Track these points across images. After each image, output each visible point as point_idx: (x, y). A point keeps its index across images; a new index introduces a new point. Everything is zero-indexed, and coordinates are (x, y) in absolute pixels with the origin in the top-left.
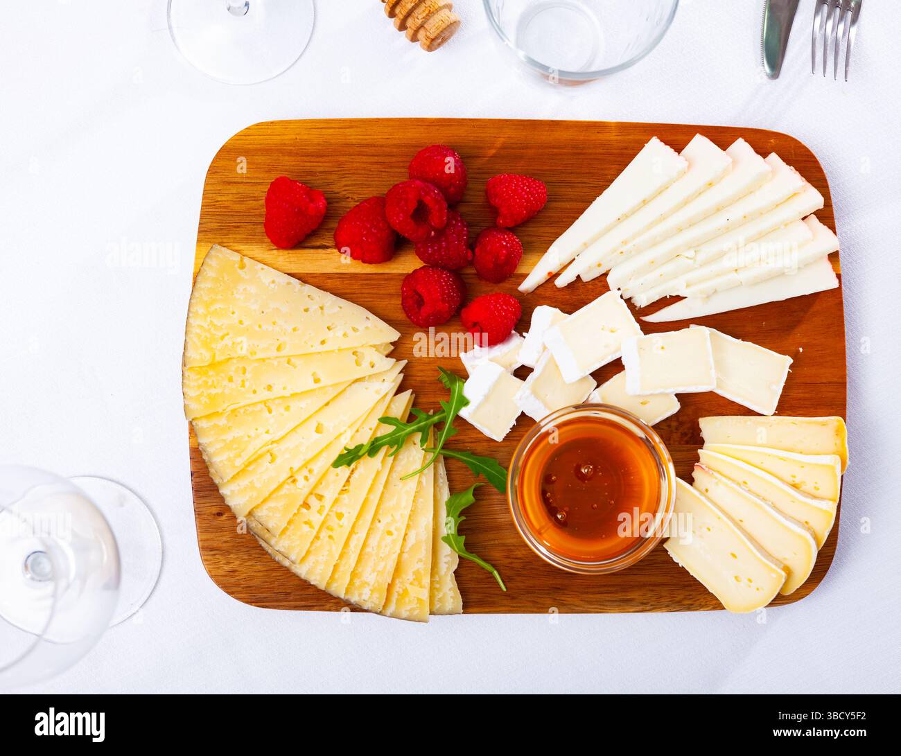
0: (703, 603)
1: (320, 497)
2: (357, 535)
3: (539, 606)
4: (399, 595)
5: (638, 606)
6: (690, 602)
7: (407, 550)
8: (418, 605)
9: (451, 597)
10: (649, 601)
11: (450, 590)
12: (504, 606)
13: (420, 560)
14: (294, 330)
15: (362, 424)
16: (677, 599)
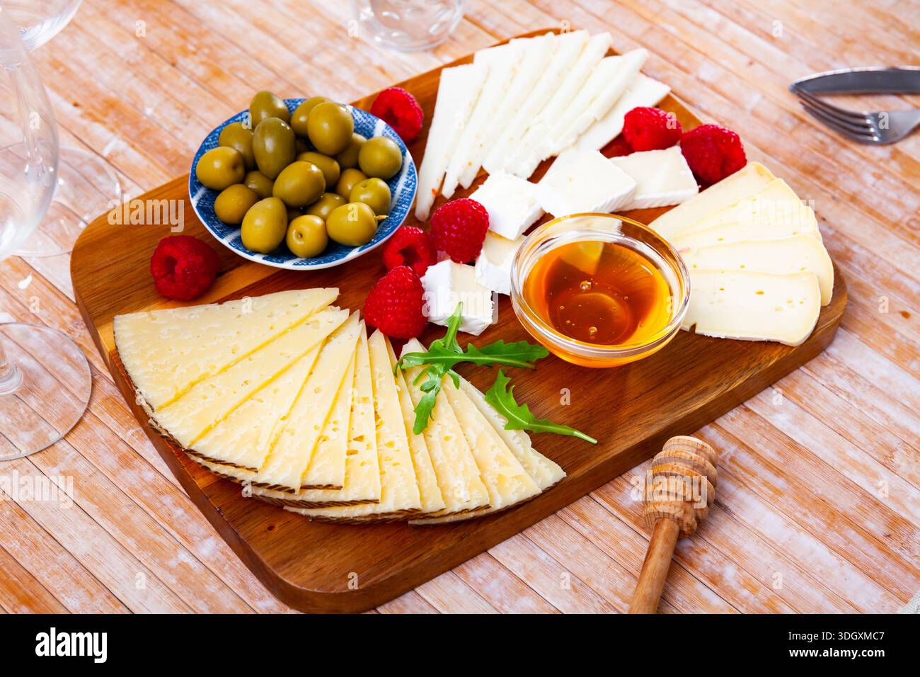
0: (768, 358)
1: (360, 439)
2: (419, 454)
3: (630, 437)
4: (496, 485)
5: (715, 390)
6: (756, 363)
7: (475, 445)
8: (521, 483)
9: (546, 467)
10: (721, 381)
11: (540, 462)
12: (600, 455)
13: (493, 447)
14: (238, 333)
15: (356, 367)
16: (744, 367)
